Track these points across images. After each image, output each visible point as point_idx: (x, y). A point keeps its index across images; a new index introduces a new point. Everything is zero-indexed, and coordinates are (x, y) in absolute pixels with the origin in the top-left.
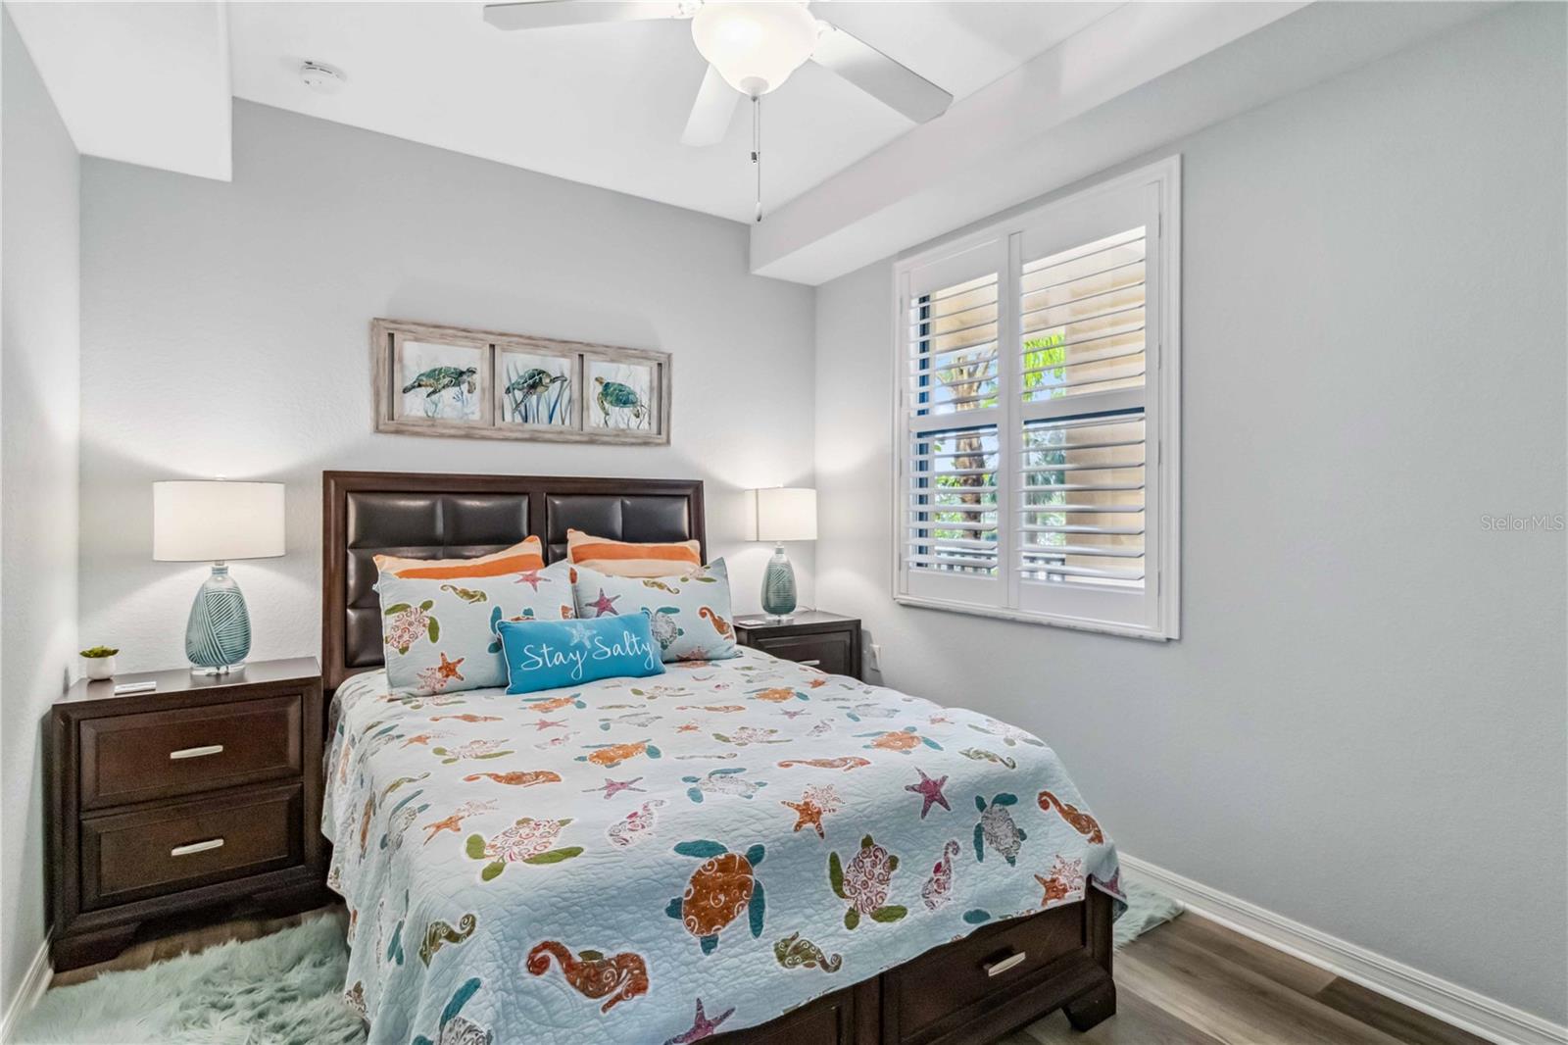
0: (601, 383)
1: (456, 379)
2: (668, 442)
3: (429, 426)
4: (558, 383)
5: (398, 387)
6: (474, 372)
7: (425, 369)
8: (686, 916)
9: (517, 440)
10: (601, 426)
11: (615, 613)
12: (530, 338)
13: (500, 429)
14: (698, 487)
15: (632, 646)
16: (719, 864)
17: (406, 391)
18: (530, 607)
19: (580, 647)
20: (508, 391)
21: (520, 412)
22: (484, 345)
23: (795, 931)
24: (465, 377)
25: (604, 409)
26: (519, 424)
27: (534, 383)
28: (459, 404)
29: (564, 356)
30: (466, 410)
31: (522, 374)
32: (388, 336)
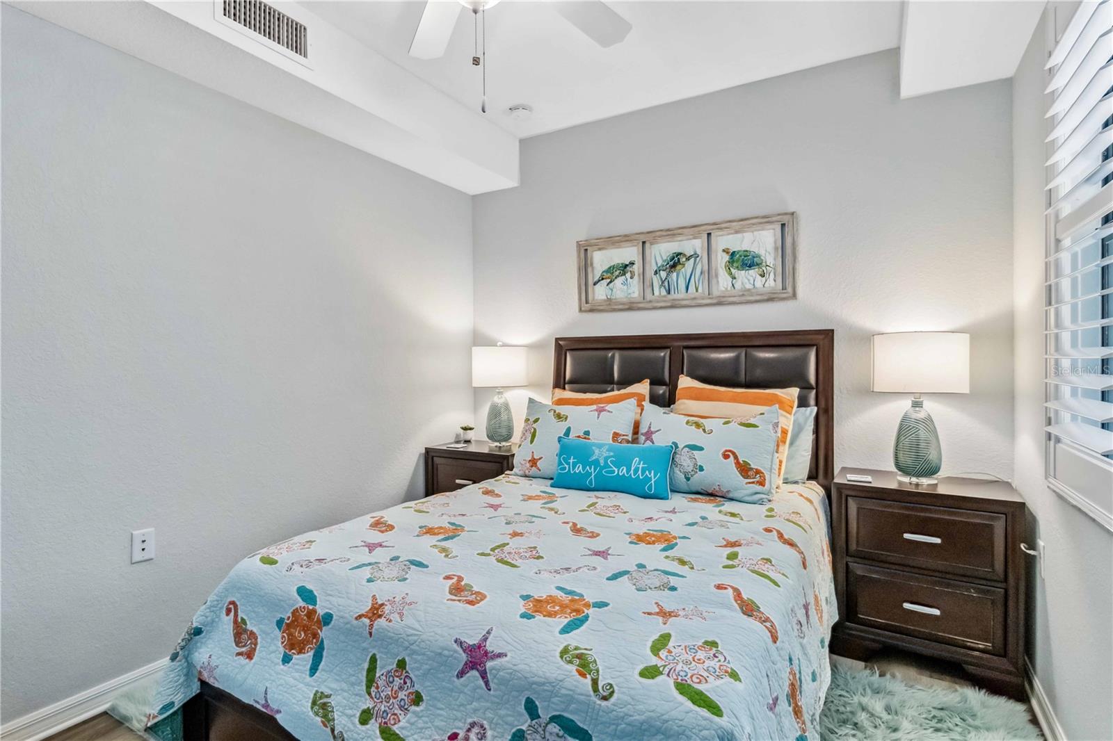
0: (728, 253)
1: (623, 270)
2: (794, 296)
3: (607, 305)
4: (692, 260)
5: (590, 282)
6: (633, 264)
7: (605, 268)
8: (283, 633)
9: (661, 308)
10: (729, 288)
11: (653, 443)
12: (668, 230)
13: (650, 301)
14: (829, 334)
15: (636, 470)
16: (308, 612)
17: (595, 284)
18: (589, 430)
19: (596, 462)
20: (656, 273)
21: (665, 287)
22: (638, 243)
23: (331, 692)
24: (628, 268)
25: (731, 274)
26: (665, 296)
27: (674, 263)
28: (625, 287)
29: (695, 238)
30: (630, 291)
31: (665, 258)
32: (584, 250)
